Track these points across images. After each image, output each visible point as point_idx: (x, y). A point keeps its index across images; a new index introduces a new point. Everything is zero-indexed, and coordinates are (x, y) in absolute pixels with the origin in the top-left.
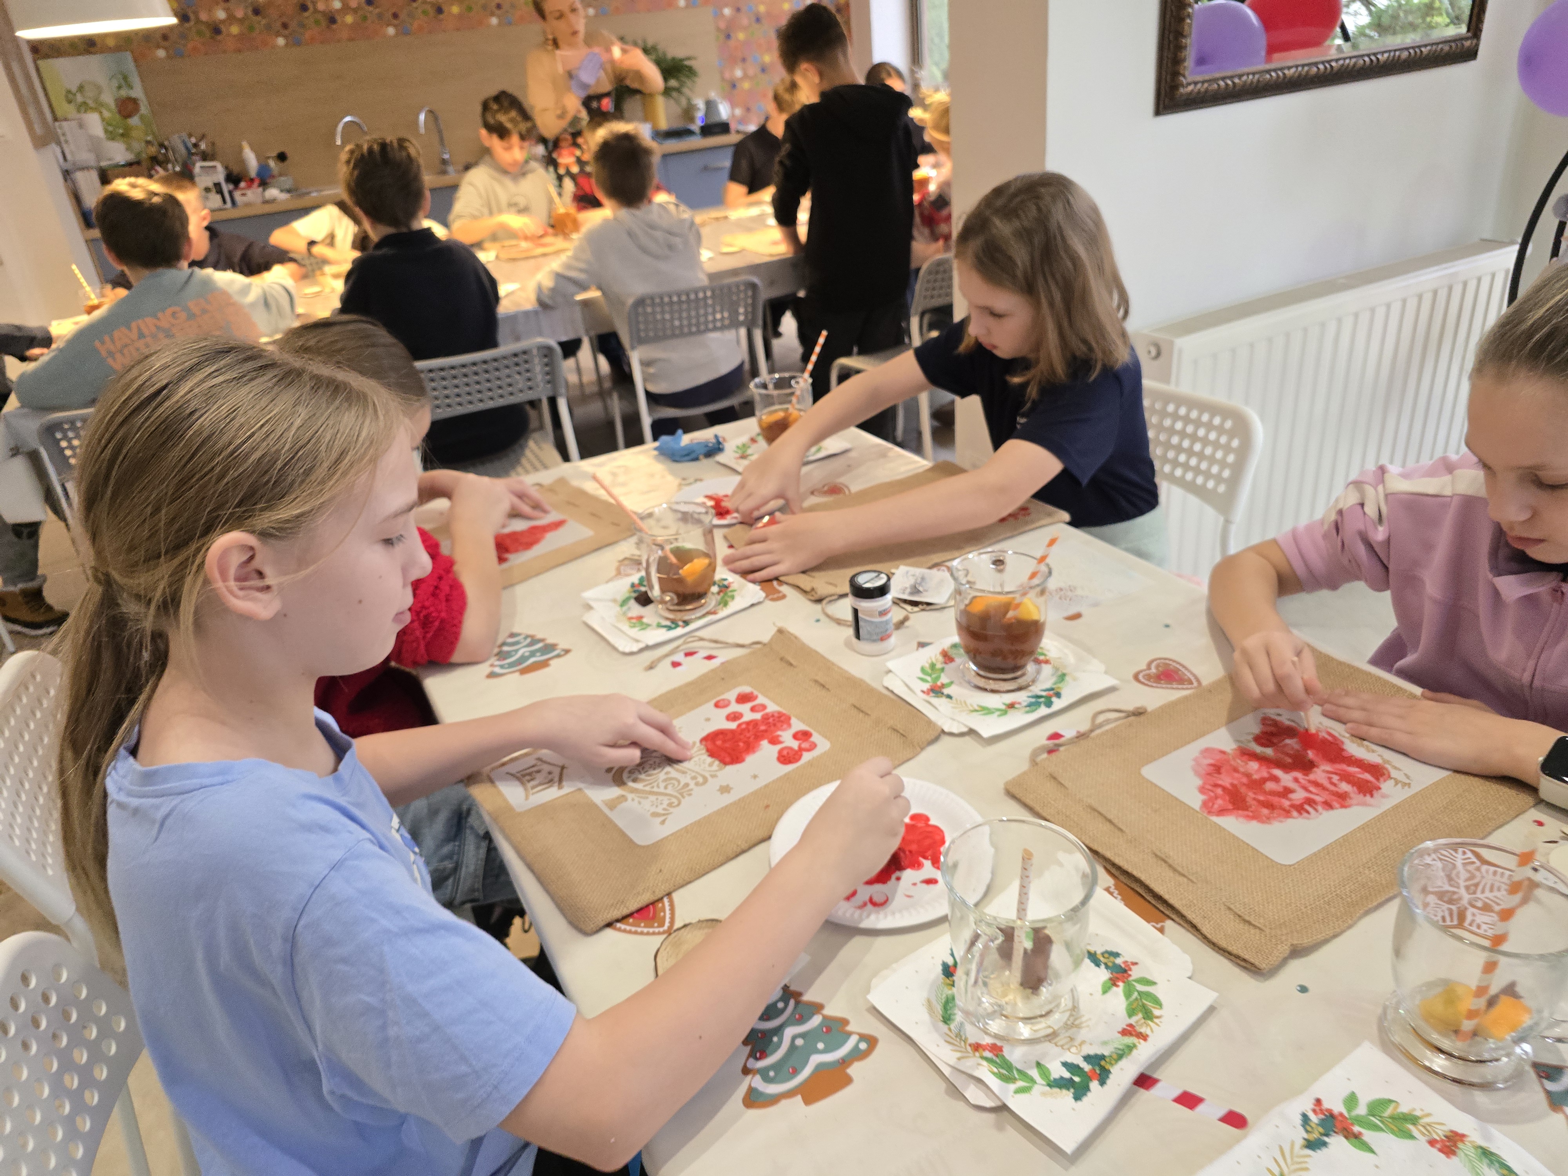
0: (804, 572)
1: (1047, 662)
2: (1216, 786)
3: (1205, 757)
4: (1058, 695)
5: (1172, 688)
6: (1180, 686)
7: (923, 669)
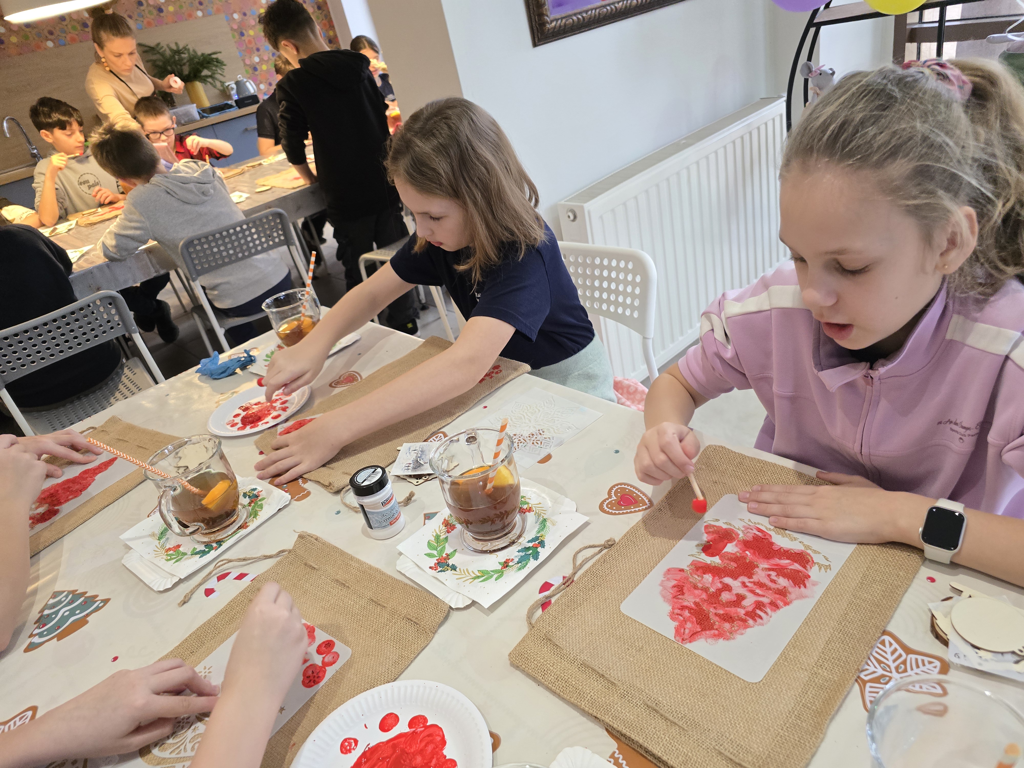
0: (324, 466)
1: (530, 510)
2: (683, 608)
3: (668, 579)
4: (542, 544)
5: (631, 512)
6: (637, 509)
7: (429, 544)
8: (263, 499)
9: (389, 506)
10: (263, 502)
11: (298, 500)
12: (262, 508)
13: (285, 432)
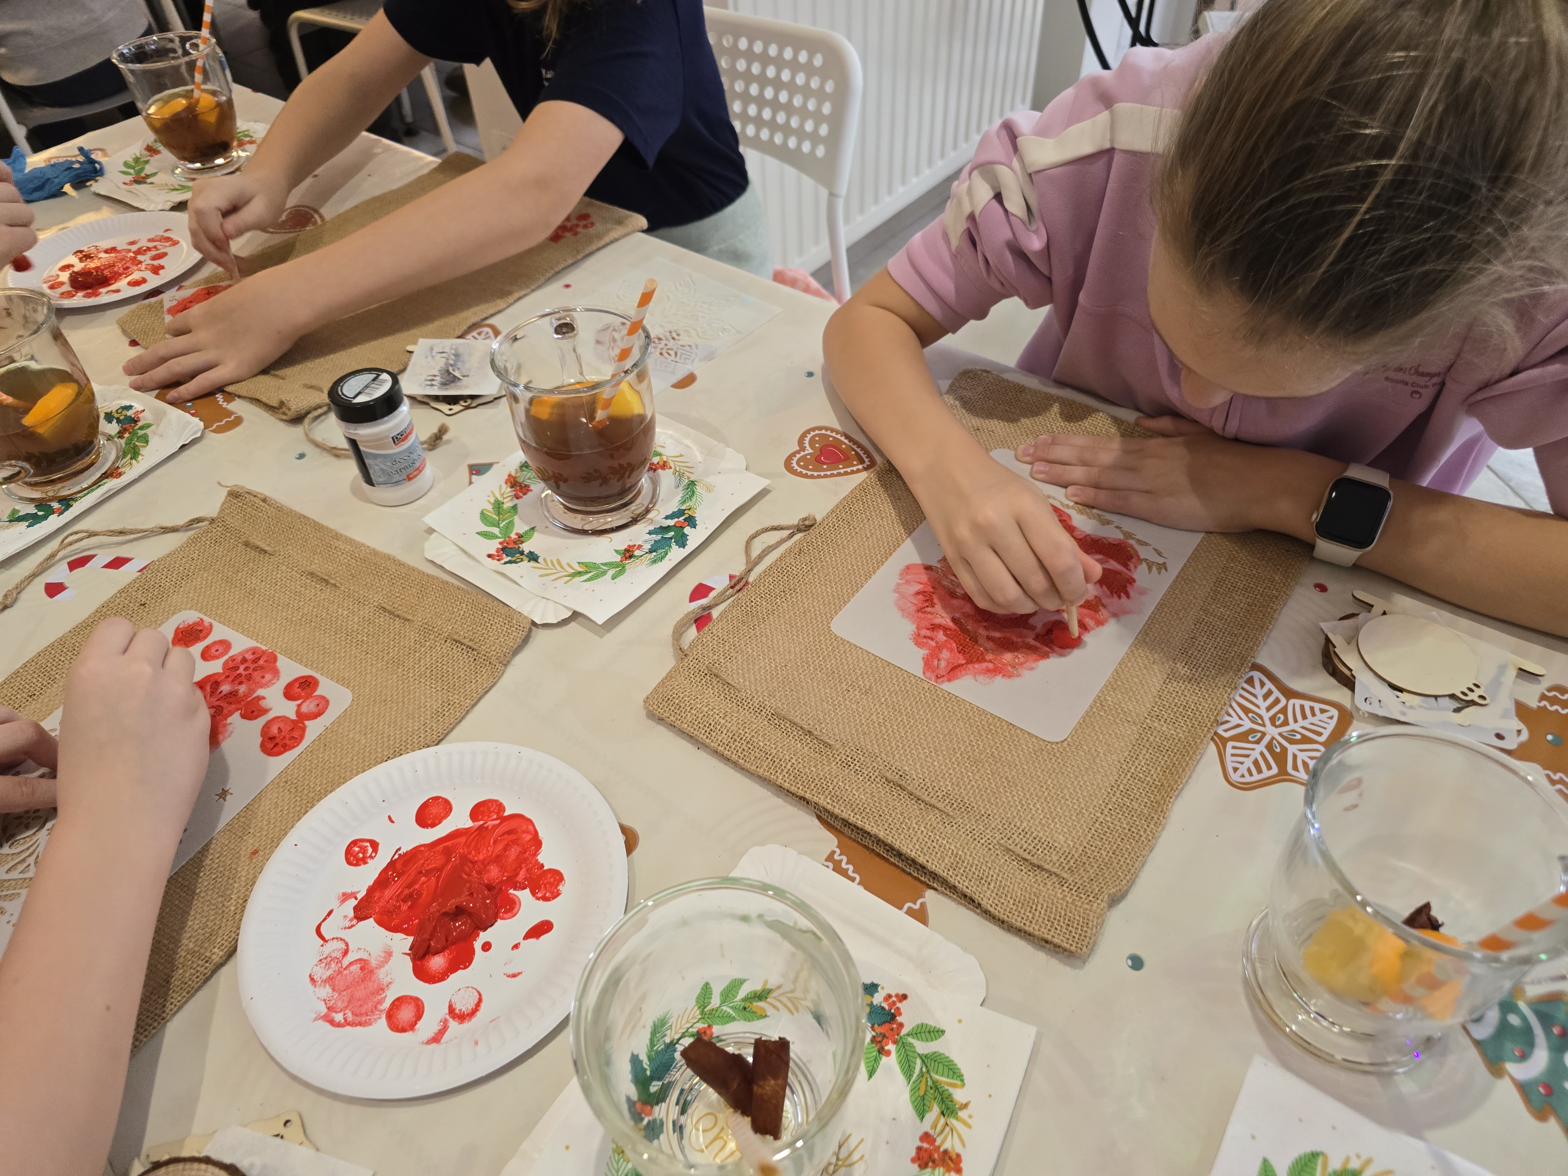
1: (665, 466)
2: (934, 627)
3: (908, 582)
4: (691, 521)
5: (839, 474)
6: (849, 470)
7: (483, 515)
8: (148, 426)
9: (405, 446)
10: (148, 431)
11: (218, 430)
12: (147, 442)
13: (180, 308)
